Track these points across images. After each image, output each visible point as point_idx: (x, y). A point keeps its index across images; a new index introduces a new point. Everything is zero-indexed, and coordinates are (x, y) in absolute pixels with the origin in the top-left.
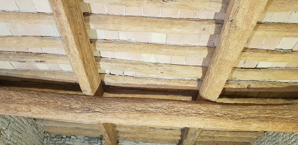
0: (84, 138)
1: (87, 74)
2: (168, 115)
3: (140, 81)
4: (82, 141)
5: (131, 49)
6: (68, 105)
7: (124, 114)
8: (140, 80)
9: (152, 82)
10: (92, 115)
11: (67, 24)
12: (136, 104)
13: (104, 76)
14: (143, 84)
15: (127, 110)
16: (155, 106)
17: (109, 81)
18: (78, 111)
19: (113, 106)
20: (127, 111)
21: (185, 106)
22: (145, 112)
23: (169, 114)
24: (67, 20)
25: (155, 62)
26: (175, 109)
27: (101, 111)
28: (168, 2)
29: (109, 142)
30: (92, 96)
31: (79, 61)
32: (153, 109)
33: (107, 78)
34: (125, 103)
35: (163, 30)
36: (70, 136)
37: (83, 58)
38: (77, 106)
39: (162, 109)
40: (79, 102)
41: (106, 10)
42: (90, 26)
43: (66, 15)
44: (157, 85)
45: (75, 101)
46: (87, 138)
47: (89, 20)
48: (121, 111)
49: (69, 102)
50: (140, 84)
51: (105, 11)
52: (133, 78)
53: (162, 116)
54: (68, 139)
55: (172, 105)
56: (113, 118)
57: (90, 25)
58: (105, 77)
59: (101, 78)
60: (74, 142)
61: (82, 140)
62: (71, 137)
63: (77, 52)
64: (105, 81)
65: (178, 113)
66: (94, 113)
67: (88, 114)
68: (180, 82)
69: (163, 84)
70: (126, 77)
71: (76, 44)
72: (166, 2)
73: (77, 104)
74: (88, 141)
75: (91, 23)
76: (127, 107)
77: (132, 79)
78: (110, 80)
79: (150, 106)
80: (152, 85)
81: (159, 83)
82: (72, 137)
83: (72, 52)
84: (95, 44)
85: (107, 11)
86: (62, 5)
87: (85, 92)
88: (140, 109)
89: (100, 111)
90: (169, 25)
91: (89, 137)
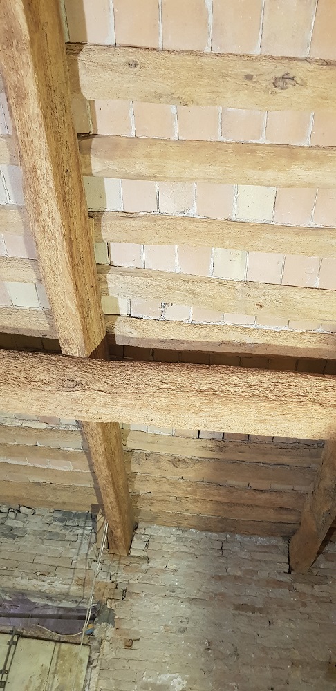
0: (52, 514)
1: (77, 289)
2: (277, 403)
3: (203, 334)
4: (48, 521)
5: (188, 233)
6: (23, 375)
7: (164, 396)
8: (203, 332)
9: (234, 337)
10: (81, 397)
11: (41, 126)
12: (194, 375)
13: (115, 321)
14: (210, 341)
15: (171, 387)
16: (241, 381)
17: (126, 333)
18: (48, 388)
19: (136, 379)
20: (170, 391)
21: (319, 384)
22: (216, 394)
23: (280, 399)
24: (40, 114)
25: (242, 278)
26: (294, 390)
27: (107, 388)
28: (287, 88)
29: (114, 516)
30: (84, 358)
31: (59, 247)
32: (237, 389)
33: (121, 323)
34: (165, 373)
35: (270, 175)
36: (17, 507)
37: (71, 241)
38: (46, 377)
39: (261, 389)
40: (52, 368)
41: (133, 125)
42: (90, 165)
43: (40, 99)
44: (245, 344)
45: (41, 366)
46: (59, 515)
47: (89, 148)
48: (155, 390)
49: (28, 366)
50: (202, 340)
51: (130, 128)
52: (186, 325)
53: (261, 405)
54: (12, 515)
55: (285, 381)
56: (133, 406)
57: (92, 162)
58: (116, 324)
59: (108, 325)
60: (28, 522)
61: (47, 518)
62: (19, 511)
63: (58, 216)
64: (116, 333)
65: (302, 397)
66: (87, 393)
67: (73, 395)
68: (304, 337)
69: (259, 341)
70: (168, 324)
71: (56, 190)
72: (282, 89)
73: (45, 371)
74: (62, 522)
75: (95, 156)
76: (171, 381)
77: (183, 327)
78: (128, 330)
79: (230, 381)
80: (233, 344)
81: (249, 339)
82: (23, 509)
83: (44, 216)
84: (99, 220)
85: (134, 129)
86: (32, 67)
87: (66, 346)
88: (205, 388)
89: (102, 389)
90: (284, 161)
91: (64, 513)
